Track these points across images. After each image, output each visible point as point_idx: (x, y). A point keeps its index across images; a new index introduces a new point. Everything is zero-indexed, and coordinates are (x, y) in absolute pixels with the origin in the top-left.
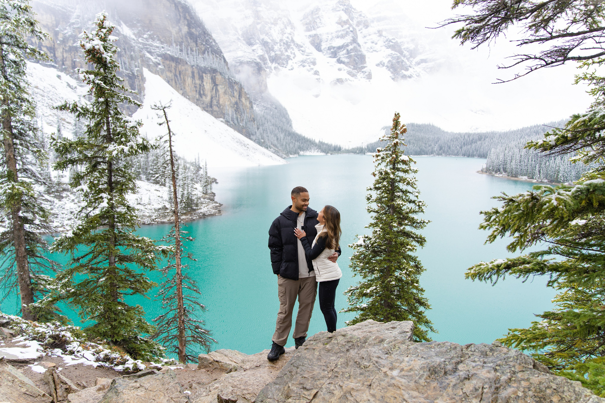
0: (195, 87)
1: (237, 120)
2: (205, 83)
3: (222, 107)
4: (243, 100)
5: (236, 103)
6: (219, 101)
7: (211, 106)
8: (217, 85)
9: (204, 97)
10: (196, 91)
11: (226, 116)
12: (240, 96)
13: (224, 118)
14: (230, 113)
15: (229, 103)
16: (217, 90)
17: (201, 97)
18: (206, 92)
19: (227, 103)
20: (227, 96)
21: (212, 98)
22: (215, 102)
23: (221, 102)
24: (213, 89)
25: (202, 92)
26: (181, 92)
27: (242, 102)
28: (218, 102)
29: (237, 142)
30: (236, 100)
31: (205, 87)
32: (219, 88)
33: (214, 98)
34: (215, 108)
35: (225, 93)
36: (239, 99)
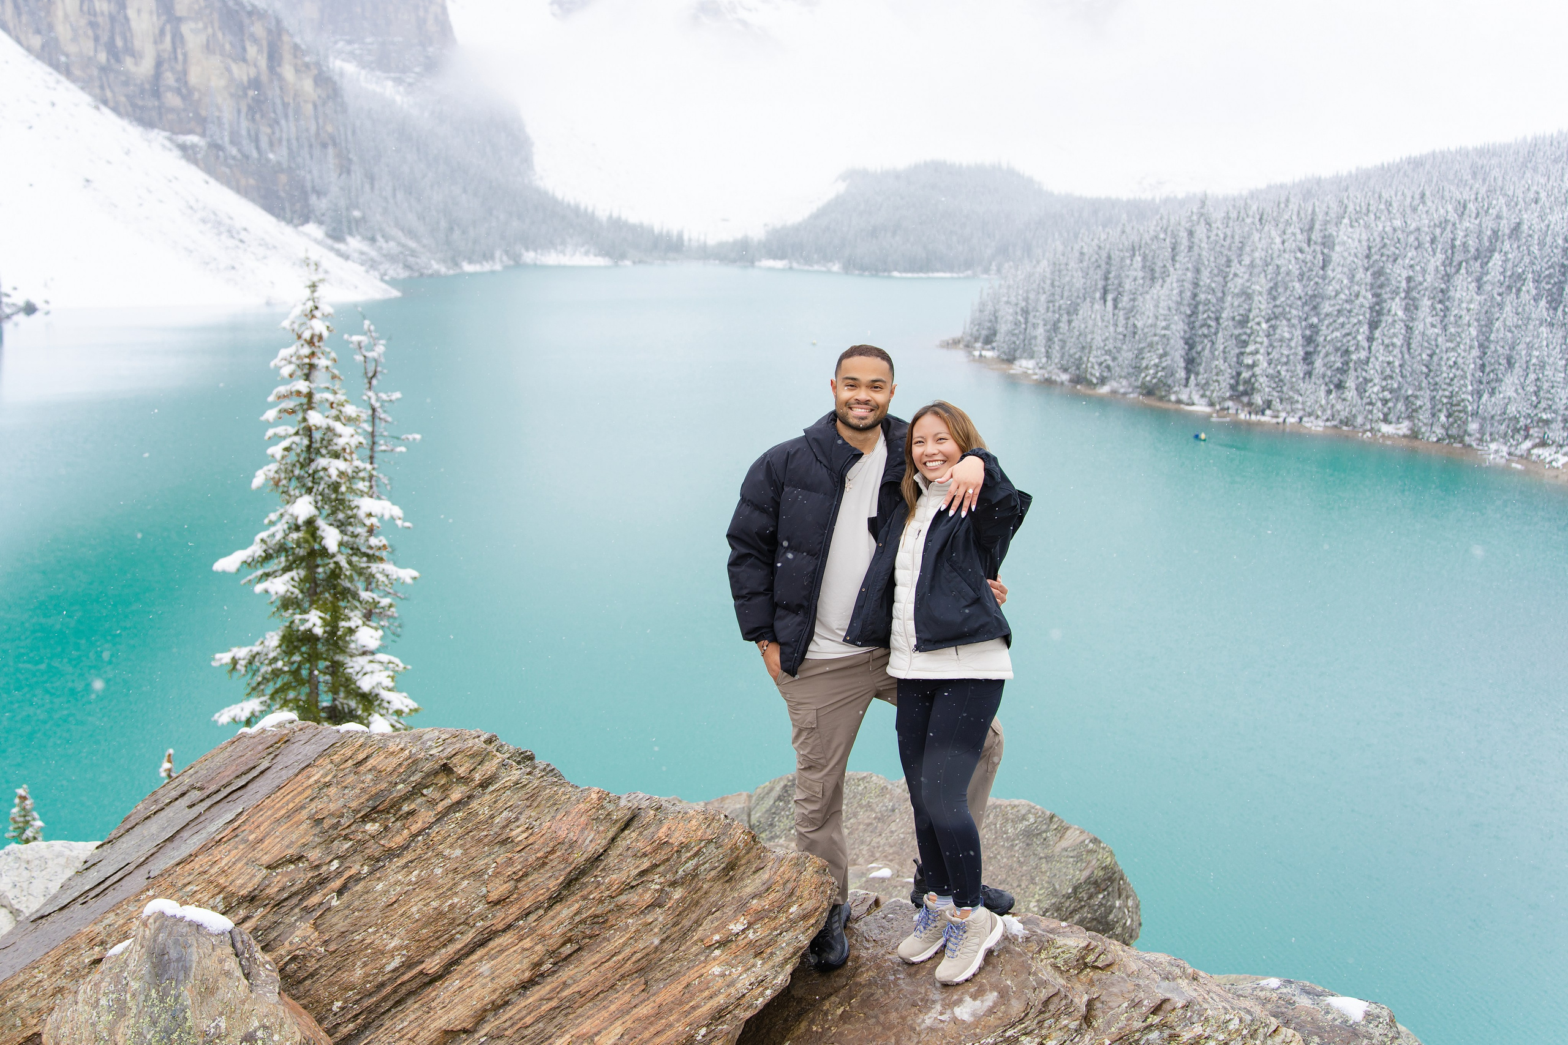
0: (93, 25)
1: (256, 141)
2: (131, 13)
3: (196, 96)
4: (288, 72)
5: (255, 83)
6: (185, 72)
7: (157, 93)
8: (180, 20)
9: (129, 62)
10: (96, 39)
11: (212, 128)
12: (274, 57)
13: (203, 135)
14: (227, 115)
15: (222, 83)
16: (178, 39)
17: (118, 60)
18: (137, 44)
19: (218, 82)
20: (216, 61)
21: (159, 64)
22: (169, 78)
23: (193, 78)
24: (162, 32)
25: (119, 43)
26: (36, 41)
27: (281, 78)
28: (182, 77)
29: (204, 221)
30: (253, 72)
31: (134, 24)
32: (186, 29)
33: (166, 66)
34: (172, 100)
35: (208, 48)
36: (271, 69)
